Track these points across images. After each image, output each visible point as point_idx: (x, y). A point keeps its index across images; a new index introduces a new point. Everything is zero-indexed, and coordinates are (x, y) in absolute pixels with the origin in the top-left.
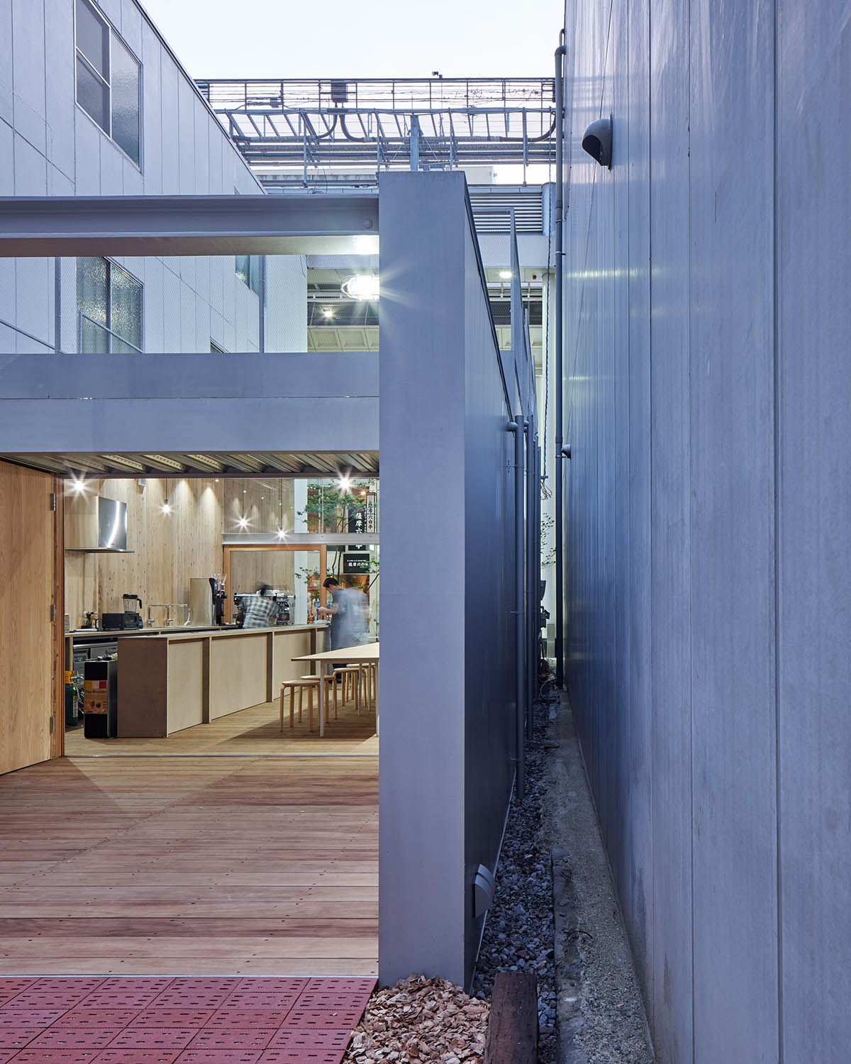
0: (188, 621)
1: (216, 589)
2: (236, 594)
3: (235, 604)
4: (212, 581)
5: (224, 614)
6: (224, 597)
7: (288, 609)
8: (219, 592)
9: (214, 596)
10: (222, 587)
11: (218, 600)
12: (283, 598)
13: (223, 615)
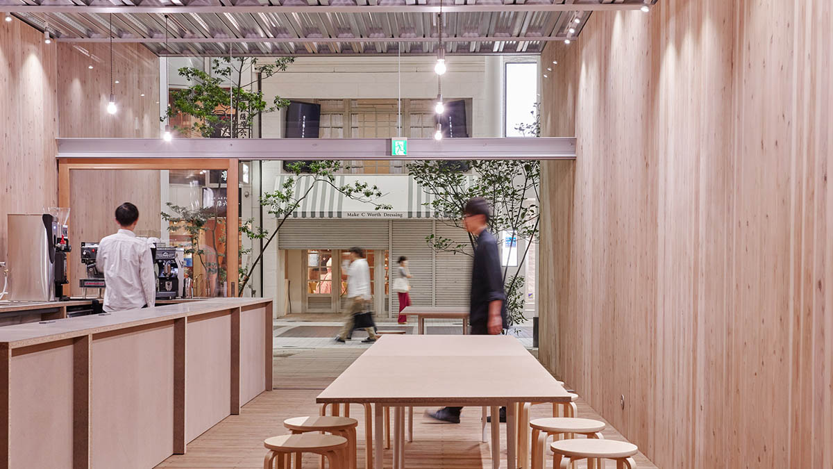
0: (4, 292)
1: (54, 234)
2: (83, 244)
3: (83, 261)
4: (48, 220)
5: (68, 279)
6: (67, 249)
7: (176, 270)
8: (59, 240)
9: (51, 246)
10: (65, 231)
11: (58, 254)
12: (169, 252)
13: (66, 282)
